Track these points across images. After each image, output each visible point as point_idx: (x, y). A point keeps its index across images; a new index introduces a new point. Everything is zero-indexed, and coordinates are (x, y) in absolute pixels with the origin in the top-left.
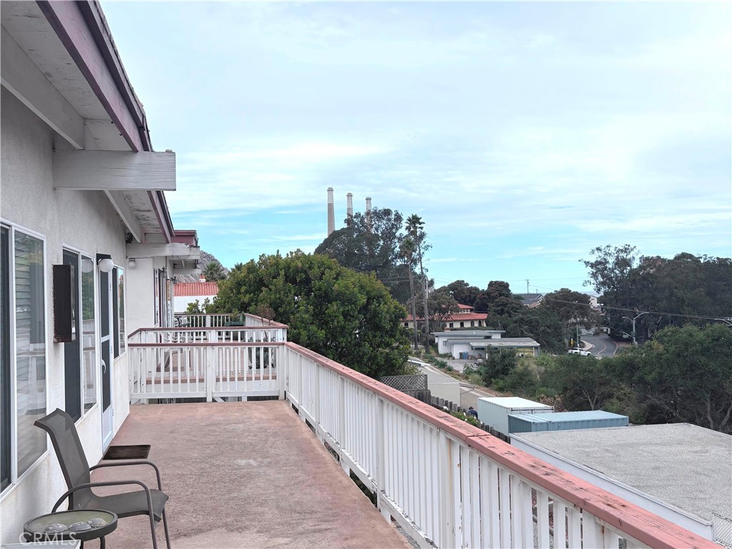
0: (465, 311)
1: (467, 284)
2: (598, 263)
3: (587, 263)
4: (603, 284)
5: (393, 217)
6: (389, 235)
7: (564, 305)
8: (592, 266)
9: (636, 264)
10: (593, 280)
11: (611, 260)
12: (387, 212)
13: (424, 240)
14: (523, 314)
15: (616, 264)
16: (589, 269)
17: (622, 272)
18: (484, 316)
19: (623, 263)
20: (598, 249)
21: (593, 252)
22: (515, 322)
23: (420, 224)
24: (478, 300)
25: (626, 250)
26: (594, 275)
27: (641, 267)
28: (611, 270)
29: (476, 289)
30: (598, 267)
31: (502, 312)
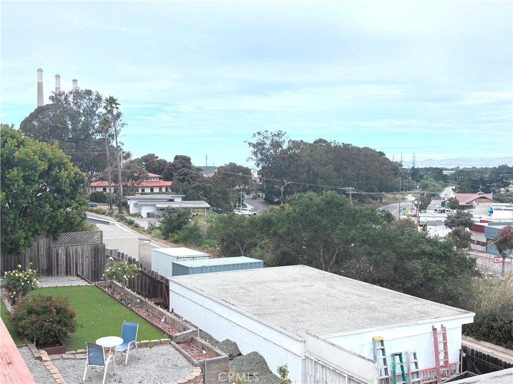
0: (154, 179)
1: (157, 157)
2: (259, 144)
3: (250, 144)
4: (262, 160)
5: (93, 97)
6: (90, 113)
7: (232, 175)
8: (254, 146)
9: (285, 147)
10: (254, 157)
11: (268, 142)
12: (89, 93)
13: (121, 118)
14: (200, 182)
15: (272, 145)
16: (252, 149)
17: (275, 151)
18: (169, 183)
19: (276, 145)
20: (259, 133)
21: (254, 135)
22: (193, 188)
23: (116, 104)
24: (165, 170)
25: (279, 135)
26: (255, 153)
27: (289, 148)
28: (268, 150)
29: (164, 161)
30: (259, 147)
31: (183, 180)
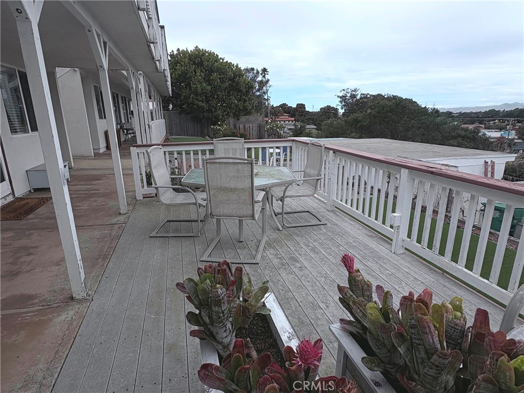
0: (286, 117)
1: (287, 105)
2: (343, 96)
3: (338, 96)
4: (344, 105)
5: (255, 72)
7: (328, 112)
8: (340, 97)
9: (358, 97)
10: (340, 104)
11: (349, 95)
13: (269, 83)
14: (310, 115)
15: (350, 97)
16: (339, 99)
17: (352, 100)
18: (293, 119)
19: (353, 96)
20: (344, 90)
21: (341, 91)
22: (307, 119)
23: (267, 72)
24: (292, 112)
25: (355, 90)
26: (341, 102)
27: (361, 98)
28: (349, 99)
29: (291, 107)
30: (343, 98)
31: (302, 115)
